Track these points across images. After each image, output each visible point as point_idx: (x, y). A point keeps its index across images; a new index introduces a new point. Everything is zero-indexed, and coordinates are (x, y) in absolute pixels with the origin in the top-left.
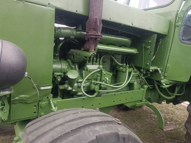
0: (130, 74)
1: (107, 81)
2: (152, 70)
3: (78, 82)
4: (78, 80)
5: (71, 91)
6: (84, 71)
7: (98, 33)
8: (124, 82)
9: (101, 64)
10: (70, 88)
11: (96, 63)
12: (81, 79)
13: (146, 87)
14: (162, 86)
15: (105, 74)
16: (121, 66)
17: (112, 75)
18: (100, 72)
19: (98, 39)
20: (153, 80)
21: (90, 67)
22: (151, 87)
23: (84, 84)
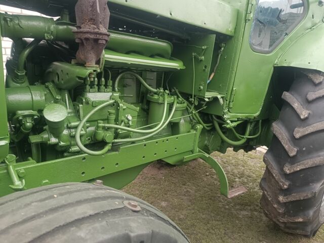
0: (171, 106)
1: (130, 123)
2: (209, 98)
3: (69, 128)
4: (70, 123)
5: (56, 145)
6: (81, 106)
7: (99, 29)
8: (160, 121)
9: (117, 90)
10: (54, 140)
11: (106, 88)
12: (75, 122)
13: (199, 127)
14: (225, 125)
15: (124, 109)
16: (156, 93)
17: (138, 111)
18: (115, 105)
19: (100, 42)
20: (211, 115)
21: (93, 96)
22: (208, 127)
23: (82, 130)
